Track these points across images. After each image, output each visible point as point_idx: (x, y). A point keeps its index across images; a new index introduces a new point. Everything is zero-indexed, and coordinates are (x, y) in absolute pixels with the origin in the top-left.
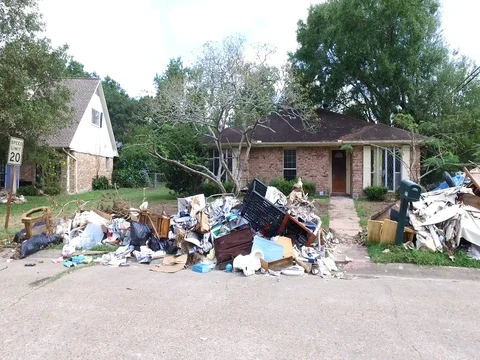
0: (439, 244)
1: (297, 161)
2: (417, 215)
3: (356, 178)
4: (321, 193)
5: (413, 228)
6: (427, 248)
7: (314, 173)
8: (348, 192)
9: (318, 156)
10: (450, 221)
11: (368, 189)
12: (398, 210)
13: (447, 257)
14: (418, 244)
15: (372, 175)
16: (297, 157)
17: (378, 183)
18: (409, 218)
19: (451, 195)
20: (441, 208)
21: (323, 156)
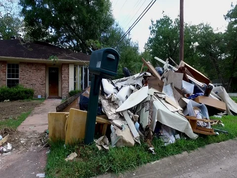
0: (137, 134)
1: (20, 73)
2: (109, 100)
3: (64, 85)
4: (39, 97)
5: (106, 117)
6: (124, 142)
7: (34, 82)
8: (60, 95)
9: (37, 70)
10: (143, 104)
11: (72, 92)
12: (88, 96)
13: (147, 149)
14: (113, 138)
15: (75, 83)
16: (20, 70)
17: (78, 88)
18: (101, 105)
19: (138, 78)
20: (132, 91)
21: (41, 70)
